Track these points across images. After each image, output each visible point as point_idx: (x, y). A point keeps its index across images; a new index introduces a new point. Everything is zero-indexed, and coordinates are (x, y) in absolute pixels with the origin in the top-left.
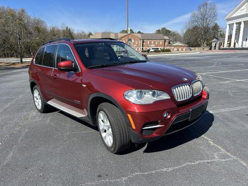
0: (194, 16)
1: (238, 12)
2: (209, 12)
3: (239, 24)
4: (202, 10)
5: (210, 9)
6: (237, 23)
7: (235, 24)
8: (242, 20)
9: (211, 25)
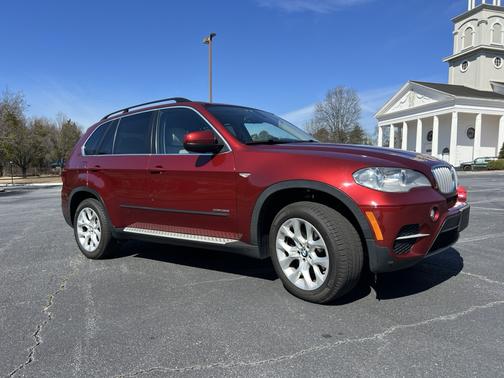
0: (320, 110)
1: (396, 105)
2: (346, 104)
3: (399, 126)
4: (333, 100)
5: (348, 100)
6: (395, 125)
7: (392, 127)
8: (403, 119)
9: (351, 127)
